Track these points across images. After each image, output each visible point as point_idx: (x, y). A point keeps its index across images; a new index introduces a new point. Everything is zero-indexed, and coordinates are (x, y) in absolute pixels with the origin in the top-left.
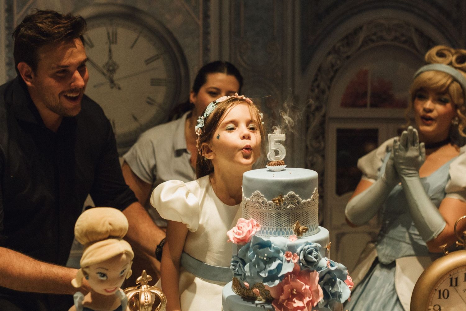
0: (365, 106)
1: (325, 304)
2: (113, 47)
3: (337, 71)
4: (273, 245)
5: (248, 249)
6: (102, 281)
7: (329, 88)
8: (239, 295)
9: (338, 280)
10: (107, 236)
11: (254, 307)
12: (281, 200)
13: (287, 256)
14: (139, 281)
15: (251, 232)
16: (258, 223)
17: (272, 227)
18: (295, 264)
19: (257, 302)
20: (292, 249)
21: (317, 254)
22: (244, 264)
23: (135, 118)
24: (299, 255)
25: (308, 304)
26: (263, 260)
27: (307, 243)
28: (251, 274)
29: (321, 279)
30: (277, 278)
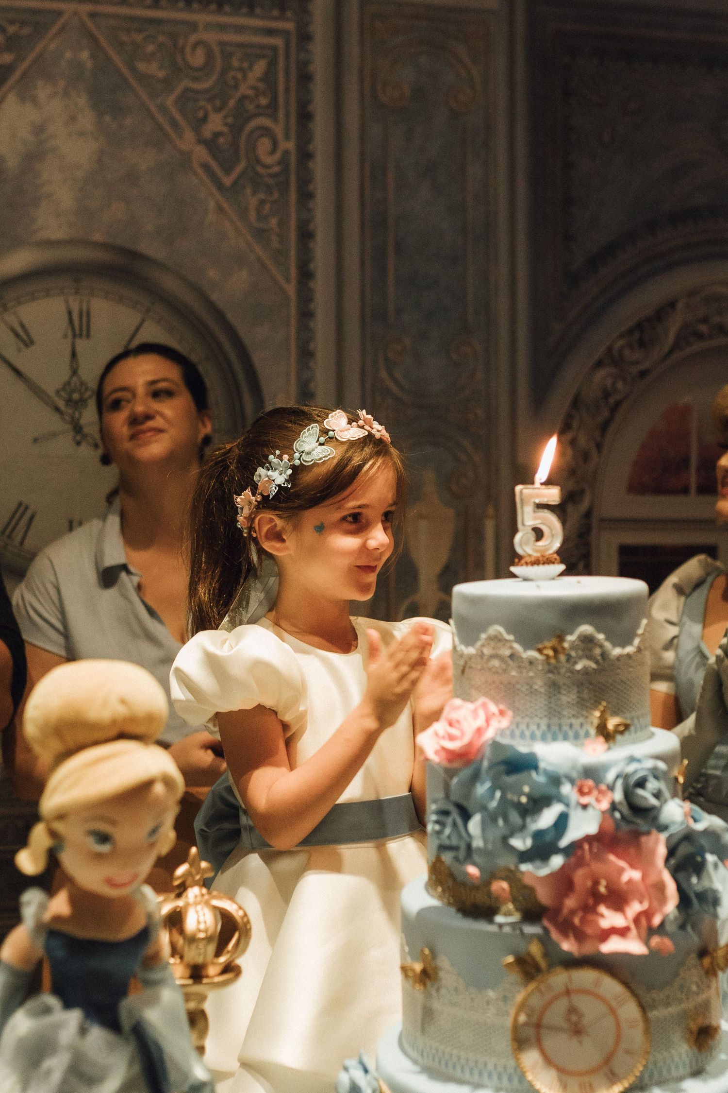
0: (685, 491)
1: (680, 921)
2: (80, 344)
3: (618, 404)
4: (542, 765)
5: (475, 777)
6: (99, 856)
7: (599, 446)
8: (449, 904)
9: (710, 858)
10: (113, 732)
11: (493, 934)
12: (559, 648)
13: (581, 792)
14: (179, 878)
15: (483, 731)
16: (503, 709)
17: (536, 720)
18: (603, 812)
19: (499, 919)
20: (592, 773)
21: (658, 787)
22: (466, 816)
24: (611, 788)
25: (637, 920)
26: (518, 806)
27: (632, 759)
28: (485, 841)
29: (671, 852)
30: (557, 851)
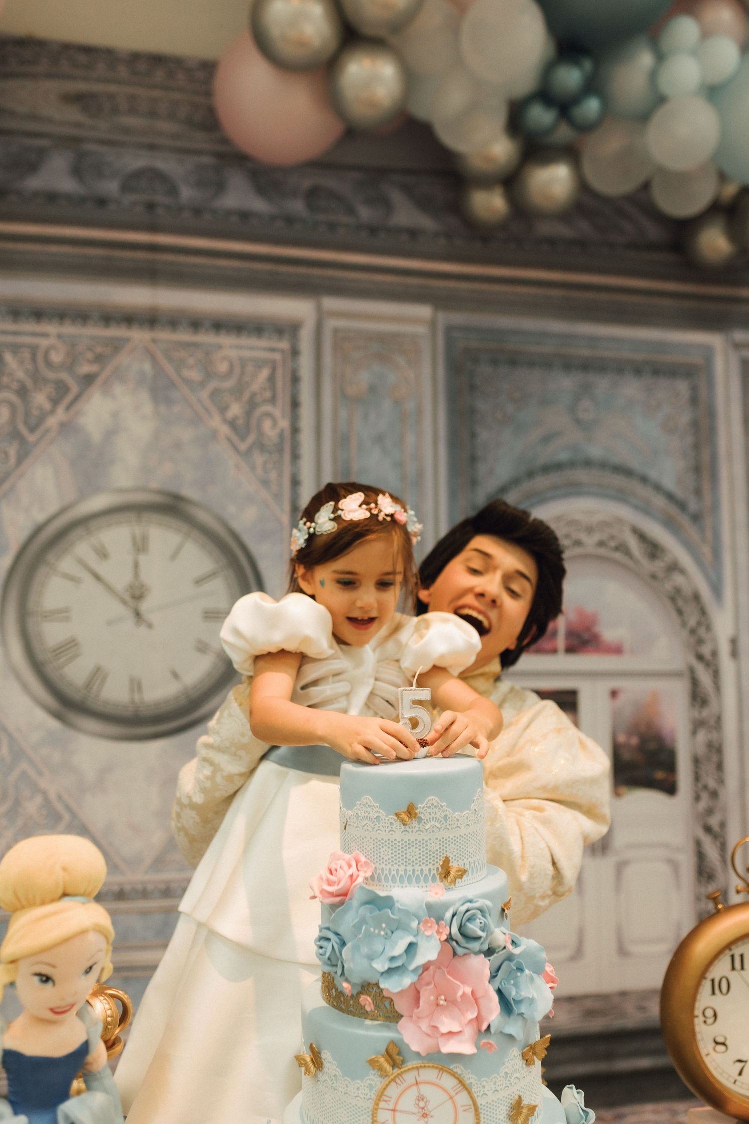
0: (554, 651)
2: (142, 558)
4: (397, 905)
8: (333, 1006)
9: (527, 972)
10: (58, 894)
12: (413, 813)
13: (426, 926)
15: (354, 877)
16: (368, 861)
17: (396, 867)
18: (442, 942)
19: (369, 1021)
20: (435, 912)
21: (485, 922)
22: (343, 943)
23: (176, 675)
24: (449, 924)
25: (469, 1025)
26: (379, 936)
27: (465, 900)
28: (355, 963)
29: (495, 972)
30: (409, 971)
